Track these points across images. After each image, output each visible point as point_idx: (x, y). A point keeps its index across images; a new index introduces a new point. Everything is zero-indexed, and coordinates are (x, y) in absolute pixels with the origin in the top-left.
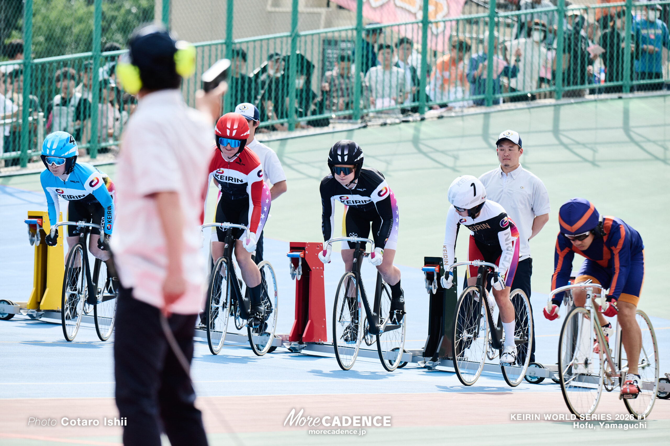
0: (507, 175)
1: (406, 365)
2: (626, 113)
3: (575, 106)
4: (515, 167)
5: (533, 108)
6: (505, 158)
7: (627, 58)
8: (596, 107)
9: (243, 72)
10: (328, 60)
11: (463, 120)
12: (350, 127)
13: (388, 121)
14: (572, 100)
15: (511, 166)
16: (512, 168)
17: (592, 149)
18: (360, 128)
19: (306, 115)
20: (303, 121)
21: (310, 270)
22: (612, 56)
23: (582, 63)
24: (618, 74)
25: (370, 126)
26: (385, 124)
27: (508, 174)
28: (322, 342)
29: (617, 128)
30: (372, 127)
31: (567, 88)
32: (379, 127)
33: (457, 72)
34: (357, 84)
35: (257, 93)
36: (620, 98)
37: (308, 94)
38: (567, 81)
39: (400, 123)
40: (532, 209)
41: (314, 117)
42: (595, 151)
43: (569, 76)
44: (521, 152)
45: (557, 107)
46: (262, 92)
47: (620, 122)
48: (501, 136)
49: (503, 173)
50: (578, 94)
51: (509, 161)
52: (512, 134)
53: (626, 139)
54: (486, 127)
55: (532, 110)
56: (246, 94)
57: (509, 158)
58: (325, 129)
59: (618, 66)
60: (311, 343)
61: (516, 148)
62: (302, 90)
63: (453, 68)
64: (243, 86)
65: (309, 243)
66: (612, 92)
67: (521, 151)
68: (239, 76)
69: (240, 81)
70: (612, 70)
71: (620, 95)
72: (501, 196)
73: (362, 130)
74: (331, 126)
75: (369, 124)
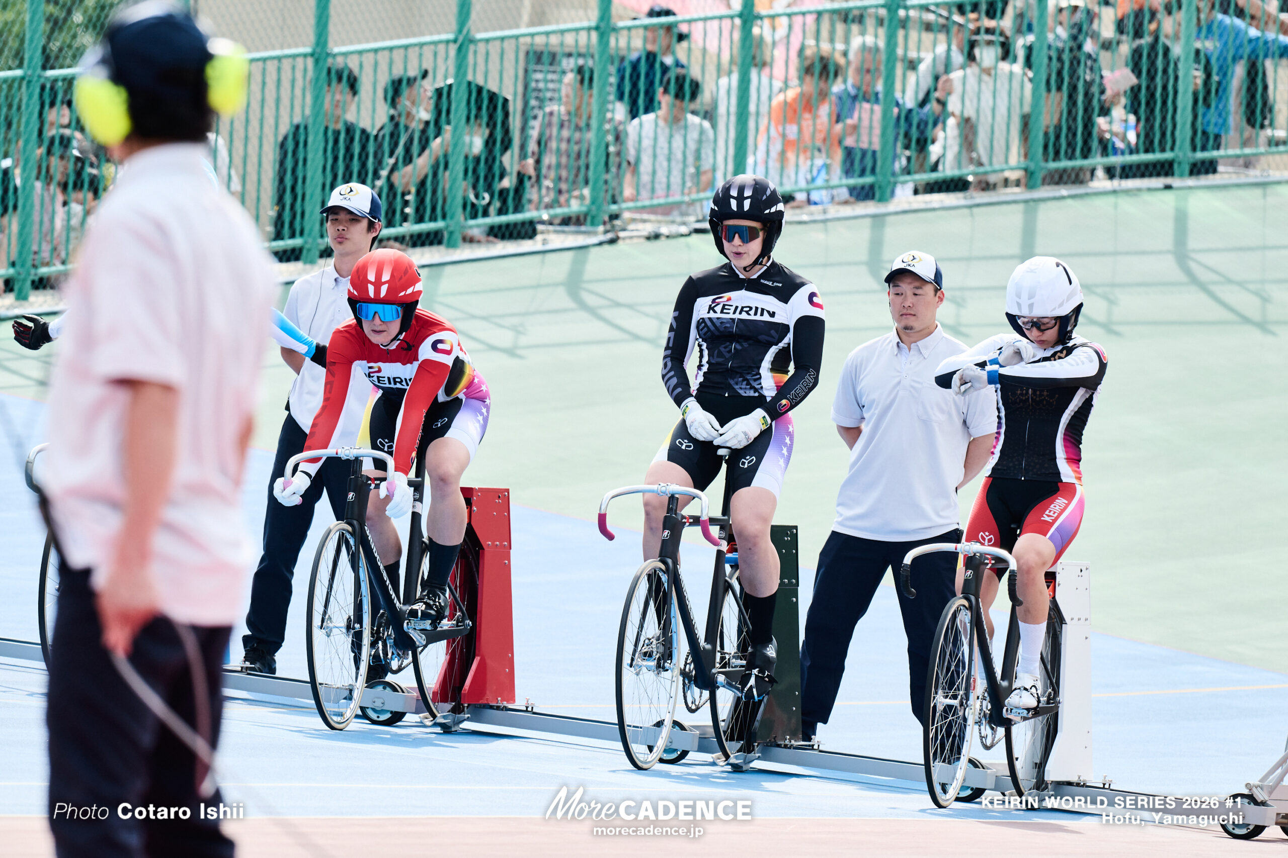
0: (910, 350)
1: (686, 758)
2: (1181, 220)
3: (1070, 202)
4: (927, 331)
5: (978, 205)
6: (905, 311)
7: (1185, 101)
8: (1116, 206)
9: (350, 117)
10: (535, 94)
11: (826, 230)
12: (581, 240)
13: (664, 230)
14: (1064, 191)
15: (917, 329)
16: (922, 333)
17: (1105, 297)
18: (601, 244)
19: (486, 214)
20: (478, 226)
21: (482, 548)
22: (1151, 95)
23: (1086, 110)
24: (1163, 134)
25: (624, 239)
26: (657, 236)
27: (913, 345)
28: (505, 704)
29: (1160, 252)
30: (628, 241)
31: (1053, 165)
32: (643, 240)
33: (814, 125)
34: (598, 147)
35: (379, 164)
36: (1168, 187)
37: (490, 168)
38: (1052, 149)
39: (689, 235)
40: (965, 422)
41: (504, 219)
42: (1112, 302)
43: (1058, 137)
44: (941, 299)
45: (1032, 204)
46: (392, 161)
47: (1167, 241)
48: (897, 265)
49: (901, 344)
50: (1076, 178)
51: (913, 318)
52: (921, 260)
53: (1182, 277)
54: (876, 246)
55: (976, 210)
56: (356, 166)
57: (912, 313)
58: (526, 245)
59: (1164, 119)
60: (480, 705)
61: (929, 290)
62: (477, 160)
63: (807, 116)
64: (348, 149)
65: (481, 490)
66: (1151, 175)
67: (941, 296)
68: (341, 126)
69: (342, 136)
70: (1152, 127)
71: (1169, 181)
72: (897, 394)
73: (607, 247)
74: (539, 238)
75: (621, 234)
